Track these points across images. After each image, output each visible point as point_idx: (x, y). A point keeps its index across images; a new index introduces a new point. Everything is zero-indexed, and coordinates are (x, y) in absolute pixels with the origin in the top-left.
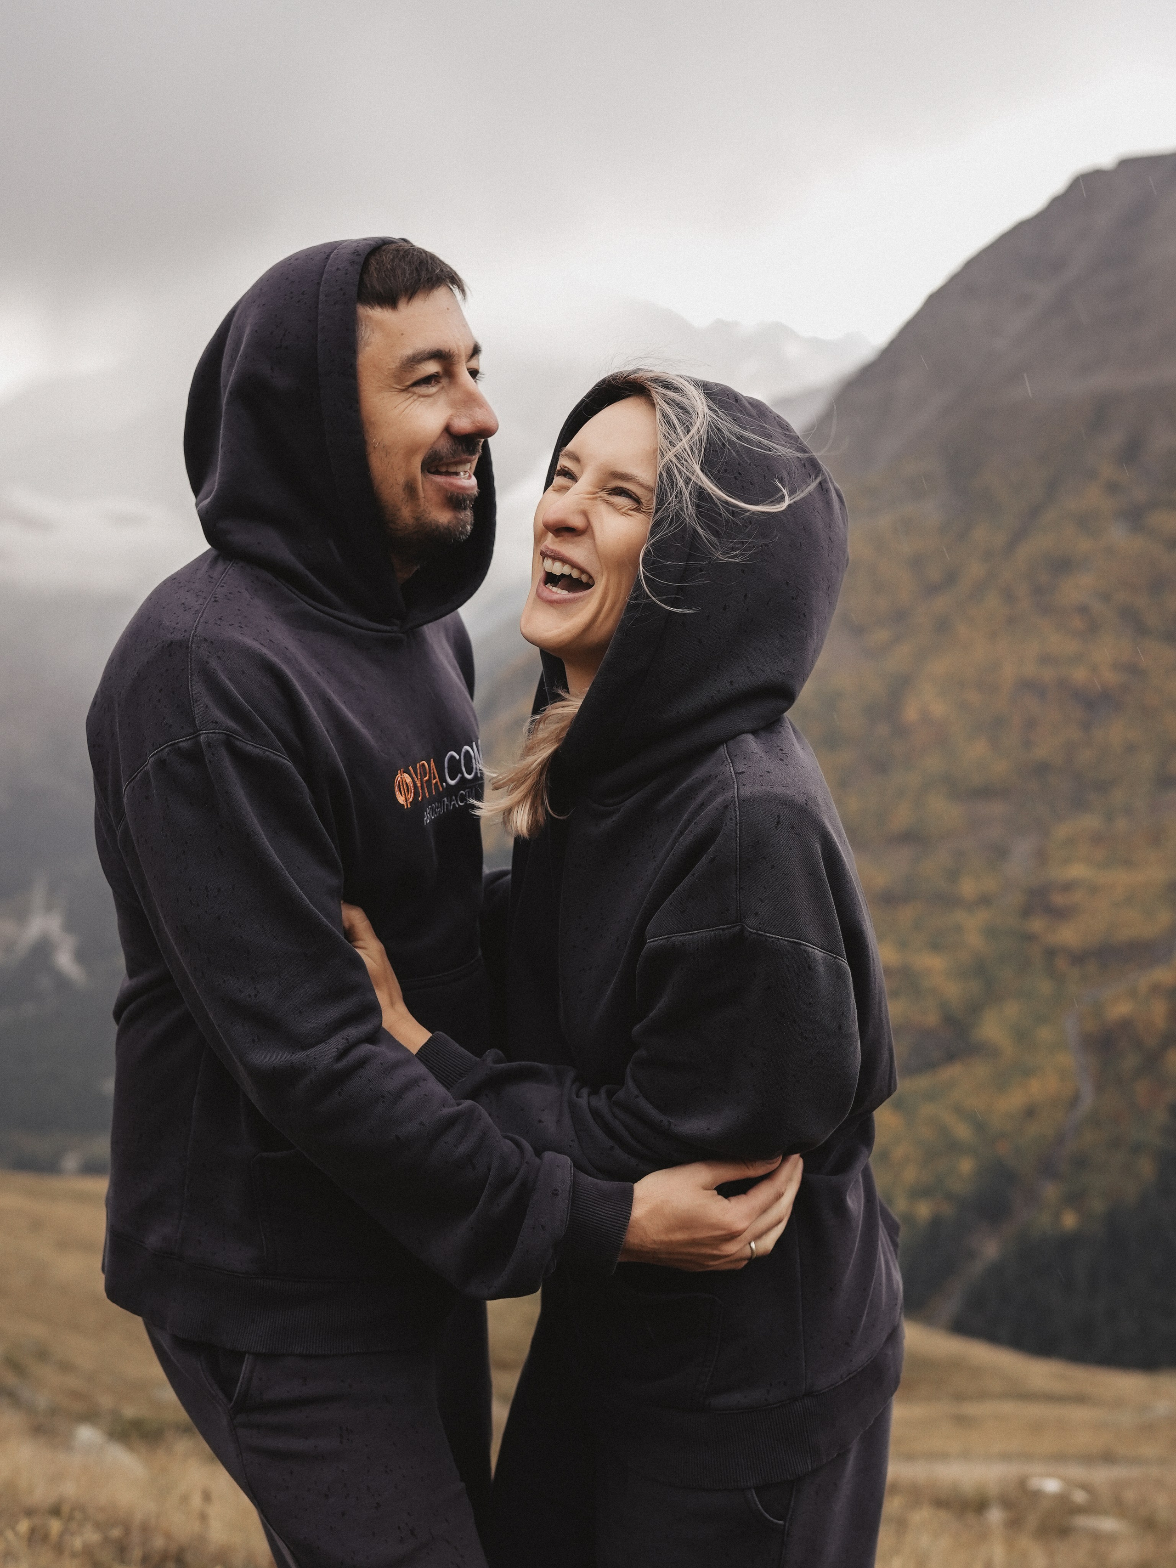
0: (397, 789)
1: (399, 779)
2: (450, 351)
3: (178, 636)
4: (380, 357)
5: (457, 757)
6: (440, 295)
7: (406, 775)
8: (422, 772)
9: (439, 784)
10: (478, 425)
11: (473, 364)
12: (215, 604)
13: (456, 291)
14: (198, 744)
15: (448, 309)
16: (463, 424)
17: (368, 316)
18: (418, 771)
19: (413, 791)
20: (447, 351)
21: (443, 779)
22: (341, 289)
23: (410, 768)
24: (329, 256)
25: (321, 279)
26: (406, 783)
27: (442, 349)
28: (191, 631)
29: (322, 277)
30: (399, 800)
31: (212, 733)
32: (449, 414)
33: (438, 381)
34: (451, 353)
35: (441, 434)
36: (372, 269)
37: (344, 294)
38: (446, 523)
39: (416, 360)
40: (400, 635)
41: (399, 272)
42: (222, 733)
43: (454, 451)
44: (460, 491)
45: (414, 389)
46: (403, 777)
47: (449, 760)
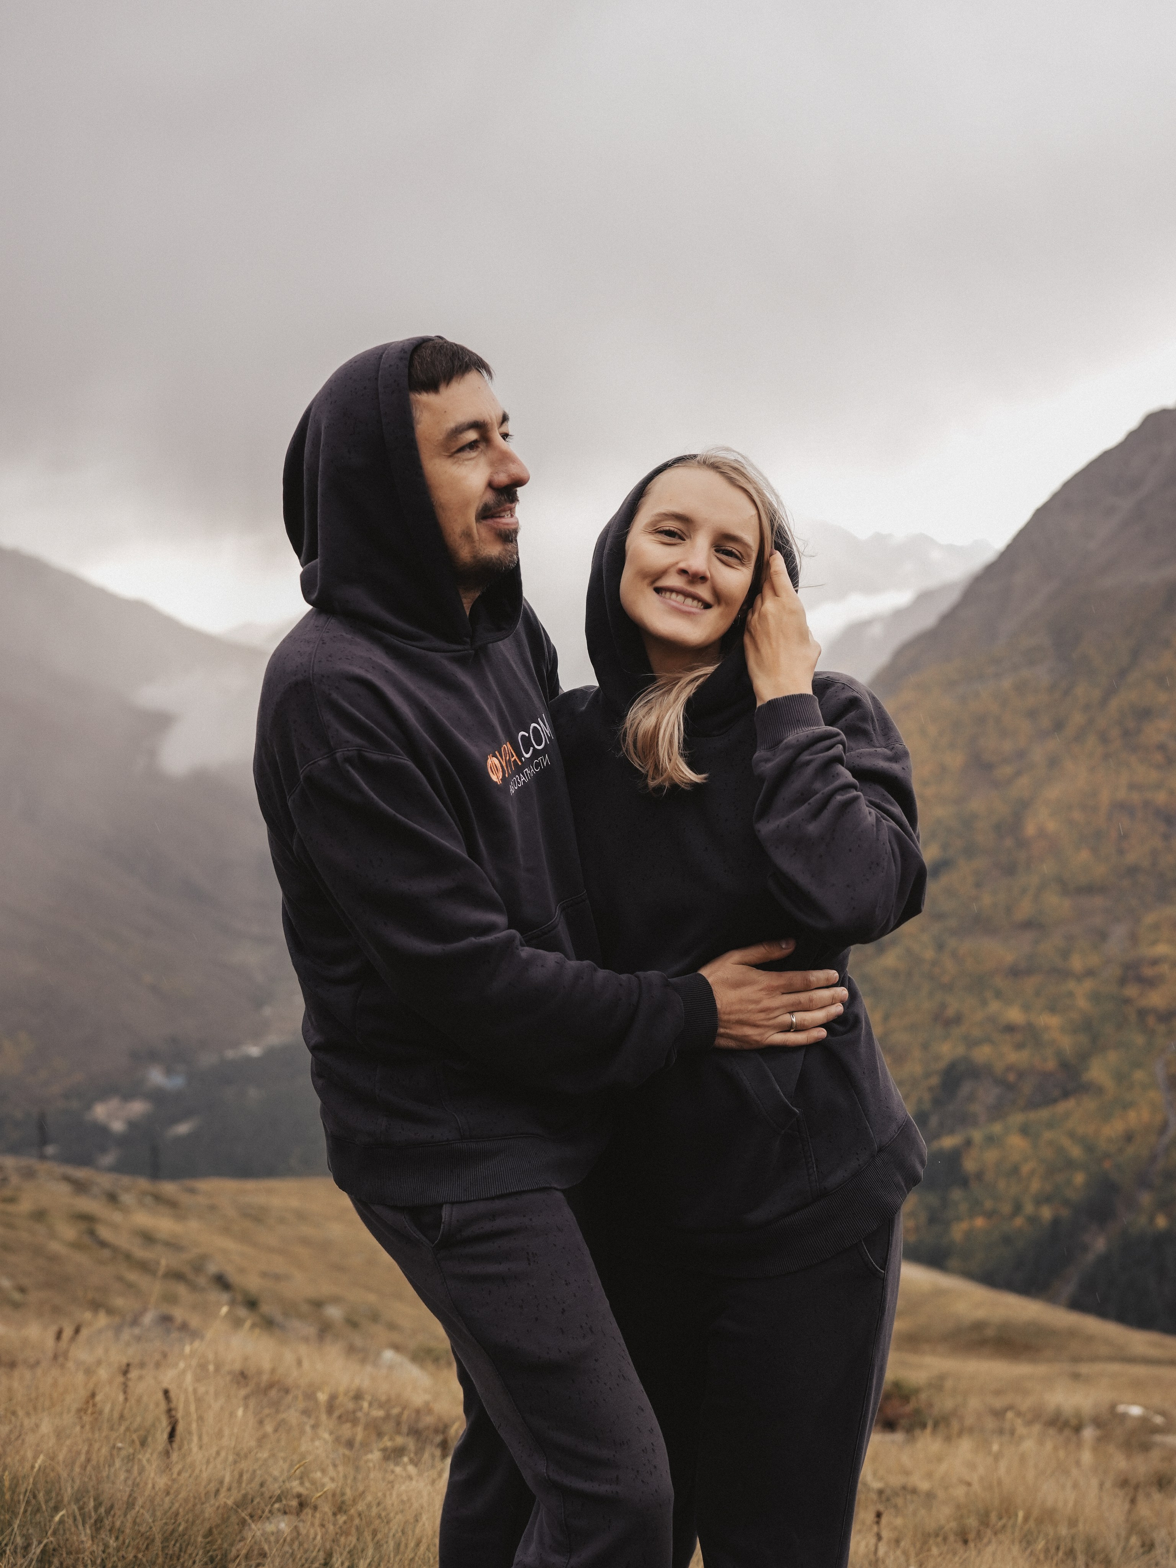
0: (489, 770)
1: (490, 762)
2: (484, 421)
4: (429, 431)
5: (527, 735)
6: (472, 378)
7: (494, 759)
8: (504, 754)
9: (519, 759)
10: (513, 477)
11: (503, 429)
12: (324, 645)
13: (485, 373)
14: (334, 760)
15: (479, 388)
16: (502, 478)
17: (417, 400)
18: (502, 754)
19: (501, 770)
20: (482, 421)
22: (395, 381)
23: (496, 752)
24: (382, 356)
25: (378, 376)
26: (495, 764)
27: (478, 420)
28: (310, 670)
29: (378, 373)
30: (493, 779)
31: (346, 750)
32: (489, 472)
33: (478, 447)
34: (485, 422)
35: (486, 488)
36: (417, 363)
37: (398, 385)
38: (498, 554)
39: (459, 430)
40: (471, 651)
41: (437, 363)
42: (354, 750)
43: (499, 501)
44: (506, 527)
45: (459, 455)
46: (492, 761)
47: (521, 739)
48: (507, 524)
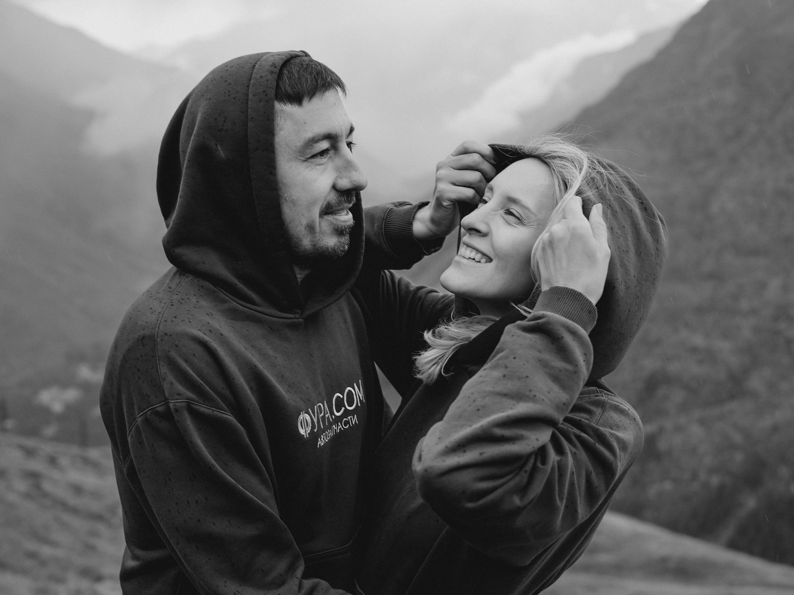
0: (299, 424)
1: (302, 418)
3: (147, 332)
4: (290, 138)
5: (342, 396)
6: (330, 95)
7: (307, 415)
8: (319, 411)
9: (330, 417)
10: (355, 183)
11: (349, 139)
12: (172, 307)
13: (339, 89)
14: (169, 408)
15: (335, 104)
16: (345, 183)
17: (282, 110)
18: (316, 411)
19: (310, 425)
20: (334, 134)
21: (332, 413)
22: (264, 91)
23: (309, 410)
24: (254, 66)
25: (250, 83)
26: (306, 420)
27: (331, 133)
28: (156, 328)
29: (250, 81)
30: (301, 432)
31: (177, 402)
32: (335, 176)
33: (328, 153)
34: (337, 134)
35: (330, 190)
36: (286, 77)
37: (266, 95)
38: (333, 245)
39: (314, 140)
40: (300, 320)
41: (303, 79)
42: (184, 402)
43: (340, 201)
44: (343, 224)
45: (312, 160)
46: (305, 417)
47: (336, 400)
48: (344, 222)
